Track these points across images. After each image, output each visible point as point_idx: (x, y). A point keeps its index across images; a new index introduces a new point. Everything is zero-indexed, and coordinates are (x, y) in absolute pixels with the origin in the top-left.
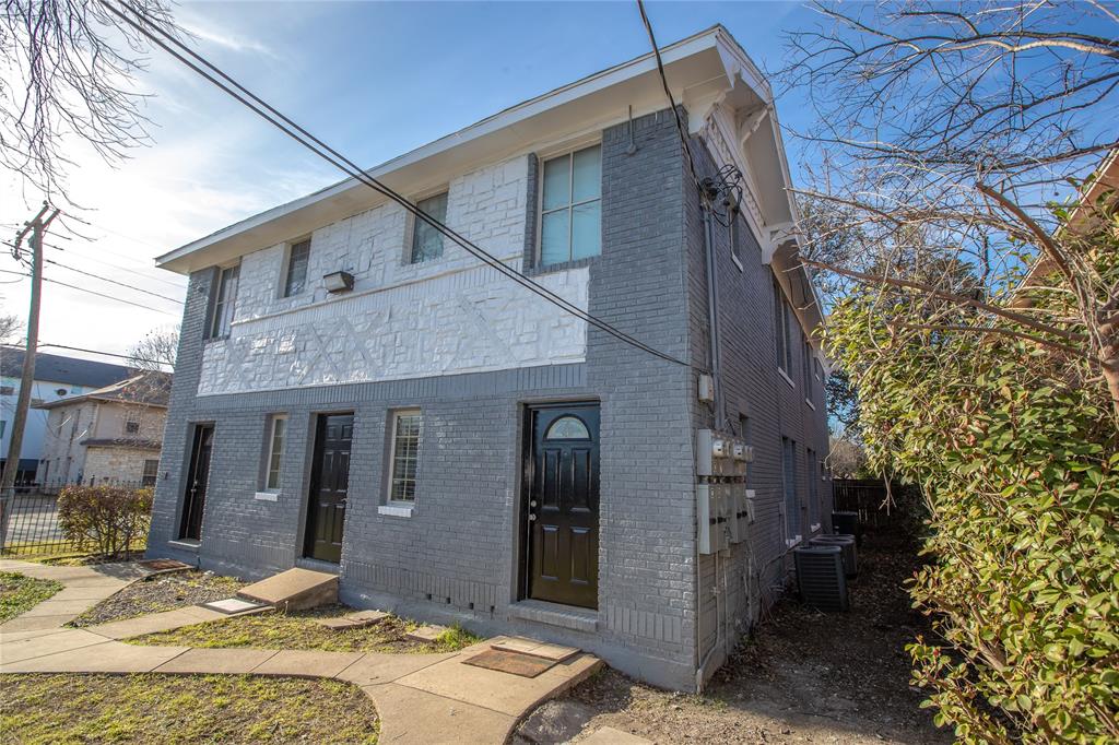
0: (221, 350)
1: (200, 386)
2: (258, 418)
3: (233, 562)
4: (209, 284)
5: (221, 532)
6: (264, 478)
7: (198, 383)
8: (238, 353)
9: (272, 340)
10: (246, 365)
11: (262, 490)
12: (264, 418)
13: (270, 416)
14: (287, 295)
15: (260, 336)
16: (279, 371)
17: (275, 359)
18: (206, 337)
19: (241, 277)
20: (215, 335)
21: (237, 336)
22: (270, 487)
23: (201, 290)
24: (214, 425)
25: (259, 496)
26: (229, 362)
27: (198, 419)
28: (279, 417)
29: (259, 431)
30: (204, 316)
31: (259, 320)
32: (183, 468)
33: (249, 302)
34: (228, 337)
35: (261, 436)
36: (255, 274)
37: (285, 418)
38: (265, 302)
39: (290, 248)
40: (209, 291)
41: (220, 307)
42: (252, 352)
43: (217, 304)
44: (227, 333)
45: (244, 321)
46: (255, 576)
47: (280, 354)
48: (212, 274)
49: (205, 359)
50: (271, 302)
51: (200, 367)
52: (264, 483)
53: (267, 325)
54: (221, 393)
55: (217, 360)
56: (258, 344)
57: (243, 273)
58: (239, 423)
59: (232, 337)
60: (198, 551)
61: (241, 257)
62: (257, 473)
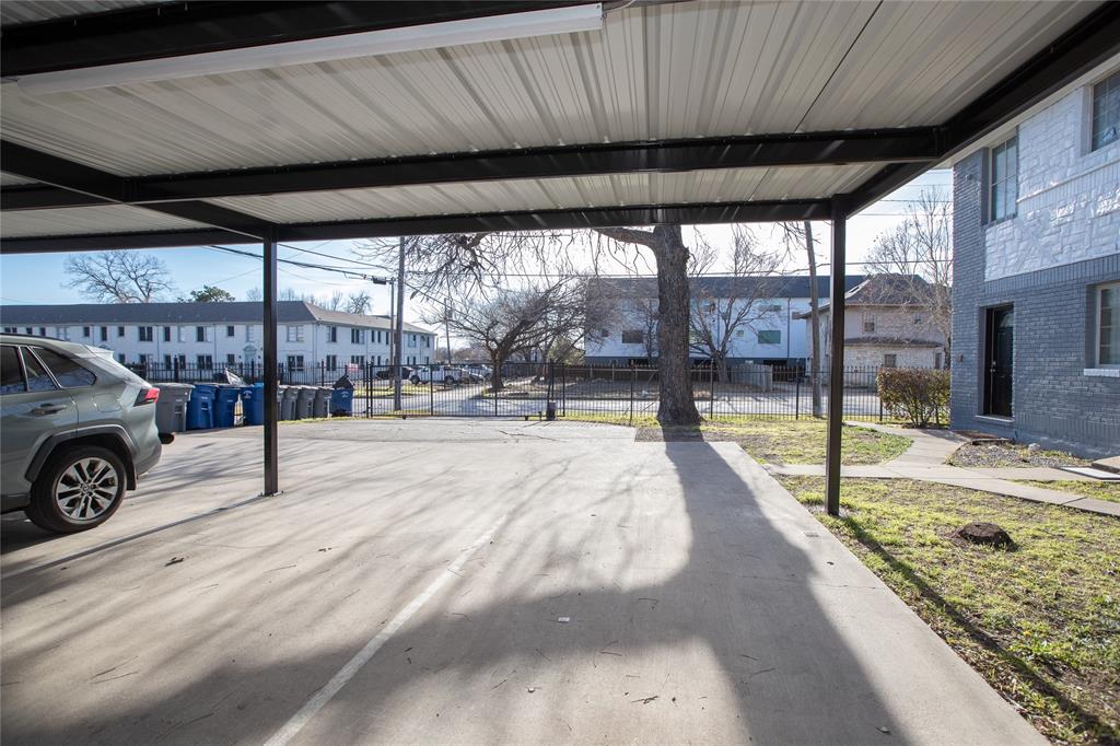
0: (1009, 230)
1: (987, 271)
2: (1075, 291)
3: (1061, 438)
4: (979, 168)
5: (1039, 408)
6: (1093, 353)
7: (984, 268)
8: (1032, 229)
9: (1083, 204)
10: (1044, 240)
11: (1092, 366)
12: (1085, 290)
13: (1091, 289)
14: (1094, 147)
15: (1062, 204)
16: (1100, 236)
17: (1092, 224)
18: (984, 222)
19: (1021, 148)
20: (994, 218)
21: (1026, 212)
22: (1101, 363)
23: (971, 178)
24: (1012, 306)
25: (1087, 372)
26: (1021, 240)
27: (989, 303)
28: (1105, 287)
29: (1079, 304)
30: (979, 202)
31: (1056, 187)
32: (980, 350)
33: (1038, 171)
34: (1015, 216)
35: (1083, 309)
36: (1040, 139)
37: (1111, 287)
38: (1064, 163)
39: (1091, 90)
40: (980, 176)
41: (994, 188)
42: (1053, 224)
43: (990, 186)
44: (1011, 211)
45: (1035, 193)
46: (1094, 453)
47: (1098, 217)
48: (981, 158)
49: (987, 245)
50: (1072, 162)
51: (983, 253)
52: (1093, 359)
53: (1070, 189)
54: (1016, 273)
55: (1004, 242)
56: (1059, 213)
57: (1023, 142)
58: (1046, 300)
59: (1021, 213)
60: (1011, 426)
61: (1018, 127)
62: (1083, 349)
